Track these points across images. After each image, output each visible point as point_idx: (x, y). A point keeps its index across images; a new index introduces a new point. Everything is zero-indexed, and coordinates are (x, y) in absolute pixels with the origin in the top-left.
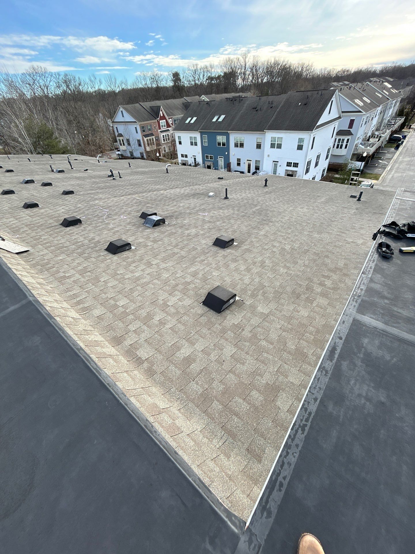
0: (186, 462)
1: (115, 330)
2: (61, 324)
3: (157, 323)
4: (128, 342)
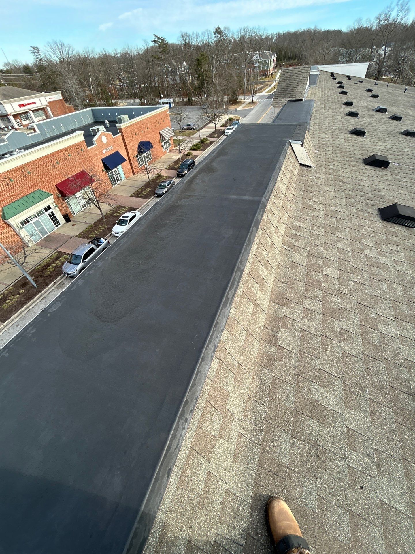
0: (162, 497)
1: (291, 288)
2: (256, 238)
3: (338, 328)
4: (287, 311)
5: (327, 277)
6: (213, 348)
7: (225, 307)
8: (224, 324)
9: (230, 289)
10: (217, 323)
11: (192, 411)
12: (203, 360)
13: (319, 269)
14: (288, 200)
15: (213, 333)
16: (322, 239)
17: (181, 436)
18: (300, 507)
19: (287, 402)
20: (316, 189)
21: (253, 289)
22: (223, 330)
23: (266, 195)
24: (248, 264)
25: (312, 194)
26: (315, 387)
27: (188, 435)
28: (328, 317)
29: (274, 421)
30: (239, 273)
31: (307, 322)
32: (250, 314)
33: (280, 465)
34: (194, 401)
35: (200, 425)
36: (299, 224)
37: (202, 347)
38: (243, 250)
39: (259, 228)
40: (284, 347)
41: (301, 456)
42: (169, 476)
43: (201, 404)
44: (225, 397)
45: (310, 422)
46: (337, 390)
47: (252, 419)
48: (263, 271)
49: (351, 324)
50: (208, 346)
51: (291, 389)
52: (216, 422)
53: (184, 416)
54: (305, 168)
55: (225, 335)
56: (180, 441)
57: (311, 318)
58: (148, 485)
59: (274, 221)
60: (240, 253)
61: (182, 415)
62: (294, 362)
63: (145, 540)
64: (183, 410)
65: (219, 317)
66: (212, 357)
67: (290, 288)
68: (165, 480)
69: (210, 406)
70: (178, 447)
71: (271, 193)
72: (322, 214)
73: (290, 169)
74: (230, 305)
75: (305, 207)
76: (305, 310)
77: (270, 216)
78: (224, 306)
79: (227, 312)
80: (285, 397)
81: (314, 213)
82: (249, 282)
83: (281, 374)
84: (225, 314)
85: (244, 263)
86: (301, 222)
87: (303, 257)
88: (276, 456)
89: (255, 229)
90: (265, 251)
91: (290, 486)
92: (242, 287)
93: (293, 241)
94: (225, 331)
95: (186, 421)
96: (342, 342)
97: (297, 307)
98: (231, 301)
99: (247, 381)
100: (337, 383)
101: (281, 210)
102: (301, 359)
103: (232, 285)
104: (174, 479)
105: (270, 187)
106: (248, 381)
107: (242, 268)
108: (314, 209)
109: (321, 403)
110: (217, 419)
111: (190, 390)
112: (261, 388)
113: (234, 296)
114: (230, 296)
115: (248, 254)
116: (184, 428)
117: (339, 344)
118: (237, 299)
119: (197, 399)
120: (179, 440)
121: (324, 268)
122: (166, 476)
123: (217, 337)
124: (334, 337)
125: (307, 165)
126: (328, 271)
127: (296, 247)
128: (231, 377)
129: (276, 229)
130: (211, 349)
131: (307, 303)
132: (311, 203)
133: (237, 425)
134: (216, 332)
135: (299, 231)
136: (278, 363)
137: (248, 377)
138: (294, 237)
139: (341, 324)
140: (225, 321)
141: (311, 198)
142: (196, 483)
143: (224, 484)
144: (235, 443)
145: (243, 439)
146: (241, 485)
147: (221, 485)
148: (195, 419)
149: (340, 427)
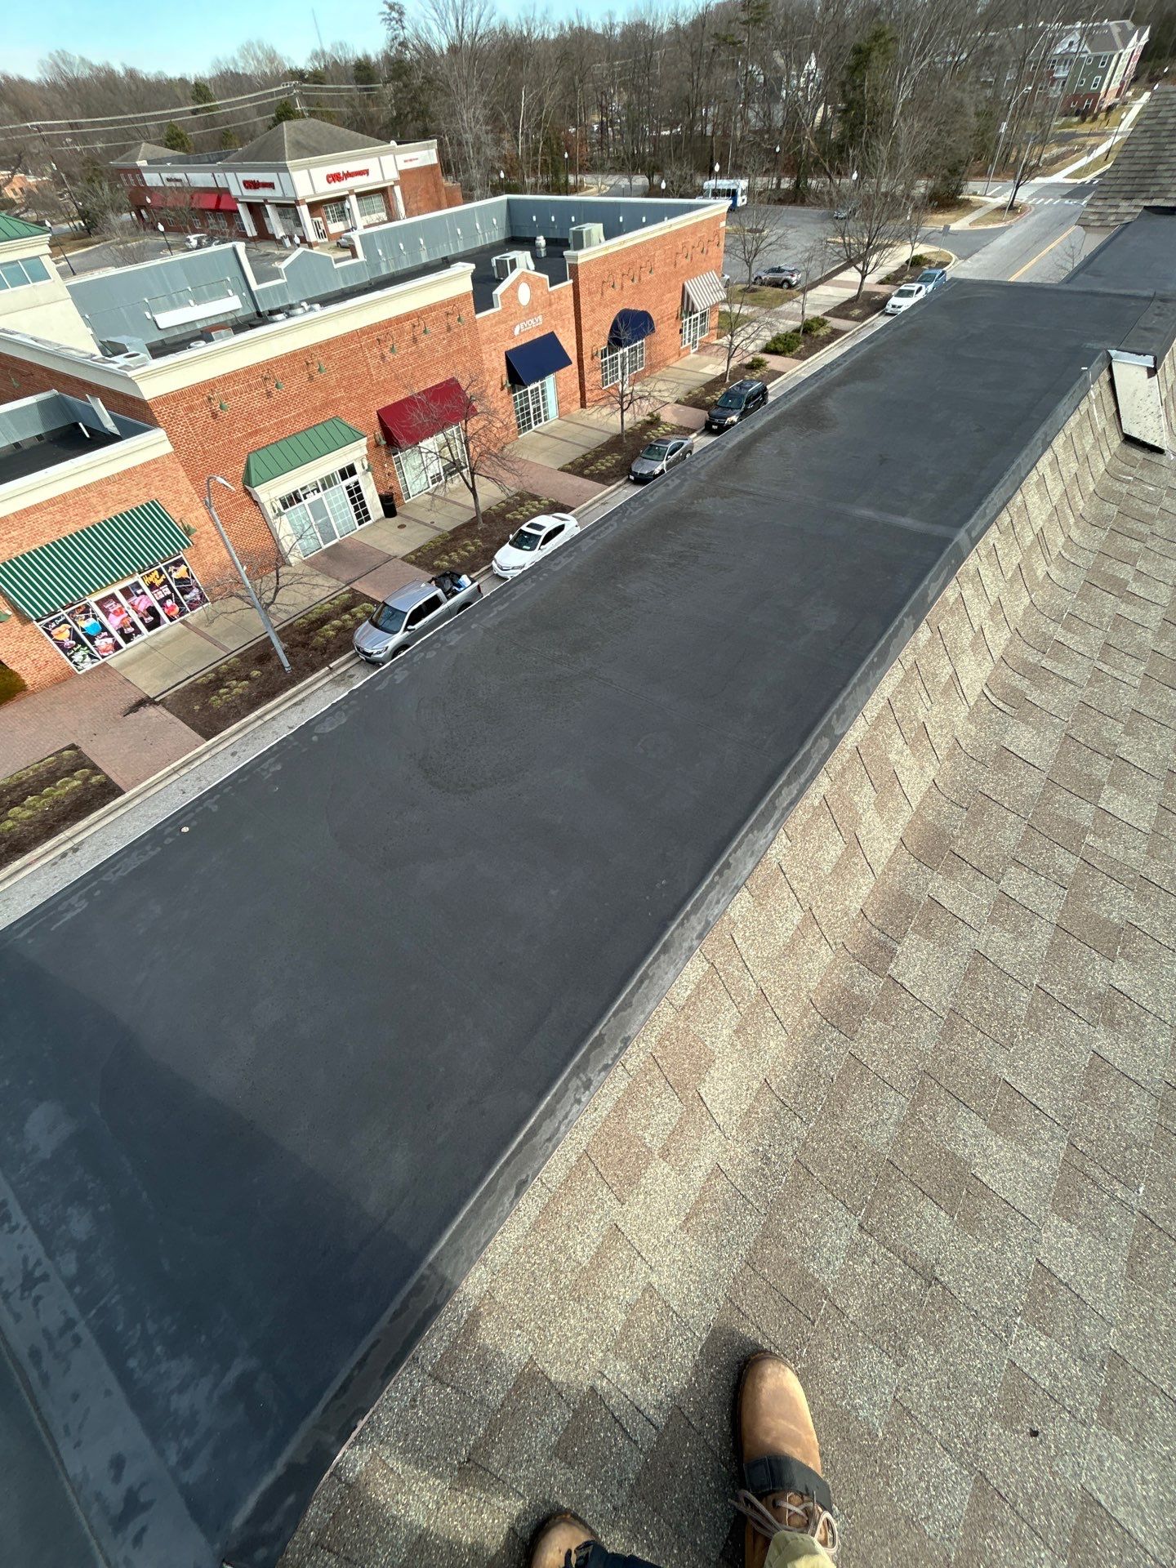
0: (493, 1235)
1: (975, 825)
2: (906, 651)
3: (1097, 981)
4: (943, 889)
5: (1109, 819)
6: (699, 928)
7: (760, 830)
8: (745, 873)
9: (788, 783)
10: (727, 865)
11: (606, 1067)
12: (665, 949)
13: (1091, 790)
14: (1046, 550)
15: (711, 887)
16: (1129, 699)
17: (566, 1117)
18: (834, 1405)
19: (872, 1135)
20: (1159, 531)
21: (856, 799)
22: (738, 889)
23: (973, 527)
24: (860, 722)
25: (1136, 545)
26: (970, 1125)
27: (585, 1120)
28: (1072, 940)
29: (822, 1170)
30: (825, 743)
31: (1000, 938)
32: (827, 868)
33: (806, 1283)
34: (620, 1045)
35: (619, 1109)
36: (1060, 634)
37: (673, 917)
38: (855, 680)
39: (924, 624)
40: (907, 985)
41: (875, 1285)
42: (518, 1195)
43: (635, 1057)
44: (702, 1064)
45: (929, 1210)
46: (1040, 1154)
47: (759, 1144)
48: (899, 753)
49: (1150, 983)
50: (687, 917)
51: (895, 1106)
52: (664, 1117)
53: (584, 1070)
54: (1138, 454)
55: (741, 905)
56: (563, 1128)
57: (1016, 927)
58: (467, 1195)
59: (979, 611)
60: (845, 686)
61: (581, 1068)
62: (925, 1036)
63: (434, 1310)
64: (586, 1056)
65: (735, 851)
66: (691, 949)
67: (974, 823)
68: (507, 1201)
69: (657, 1072)
70: (553, 1139)
71: (992, 520)
72: (1154, 617)
73: (1084, 448)
74: (774, 828)
75: (1099, 581)
76: (1004, 899)
77: (968, 593)
78: (759, 825)
79: (762, 842)
80: (871, 1120)
81: (1123, 609)
82: (849, 776)
83: (874, 1054)
84: (757, 847)
85: (847, 717)
86: (1069, 629)
87: (1044, 739)
88: (802, 1258)
89: (909, 622)
90: (924, 695)
91: (820, 1345)
92: (823, 785)
93: (1023, 684)
94: (744, 893)
95: (587, 1085)
96: (1101, 1027)
97: (979, 885)
98: (782, 815)
99: (772, 1044)
100: (1046, 1135)
101: (1012, 581)
102: (948, 1031)
103: (797, 772)
104: (529, 1206)
105: (996, 500)
106: (775, 1044)
107: (838, 732)
108: (1130, 597)
109: (978, 1171)
110: (667, 1111)
111: (615, 1014)
112: (808, 1074)
113: (793, 802)
114: (784, 801)
115: (869, 694)
116: (578, 1101)
117: (1087, 1030)
118: (800, 814)
119: (626, 1042)
120: (560, 1123)
121: (1108, 792)
122: (512, 1192)
123: (718, 902)
124: (1078, 1003)
125: (1152, 443)
126: (1117, 803)
127: (1029, 705)
128: (729, 1017)
129: (976, 638)
130: (693, 928)
131: (1016, 883)
132: (1125, 572)
133: (716, 1144)
134: (718, 887)
135: (1055, 657)
136: (874, 1023)
137: (777, 1034)
138: (1031, 672)
139: (1114, 972)
140: (750, 867)
141: (1129, 559)
142: (579, 1238)
143: (645, 1268)
144: (698, 1184)
145: (720, 1185)
146: (689, 1289)
147: (636, 1267)
148: (611, 1089)
149: (1016, 1256)
